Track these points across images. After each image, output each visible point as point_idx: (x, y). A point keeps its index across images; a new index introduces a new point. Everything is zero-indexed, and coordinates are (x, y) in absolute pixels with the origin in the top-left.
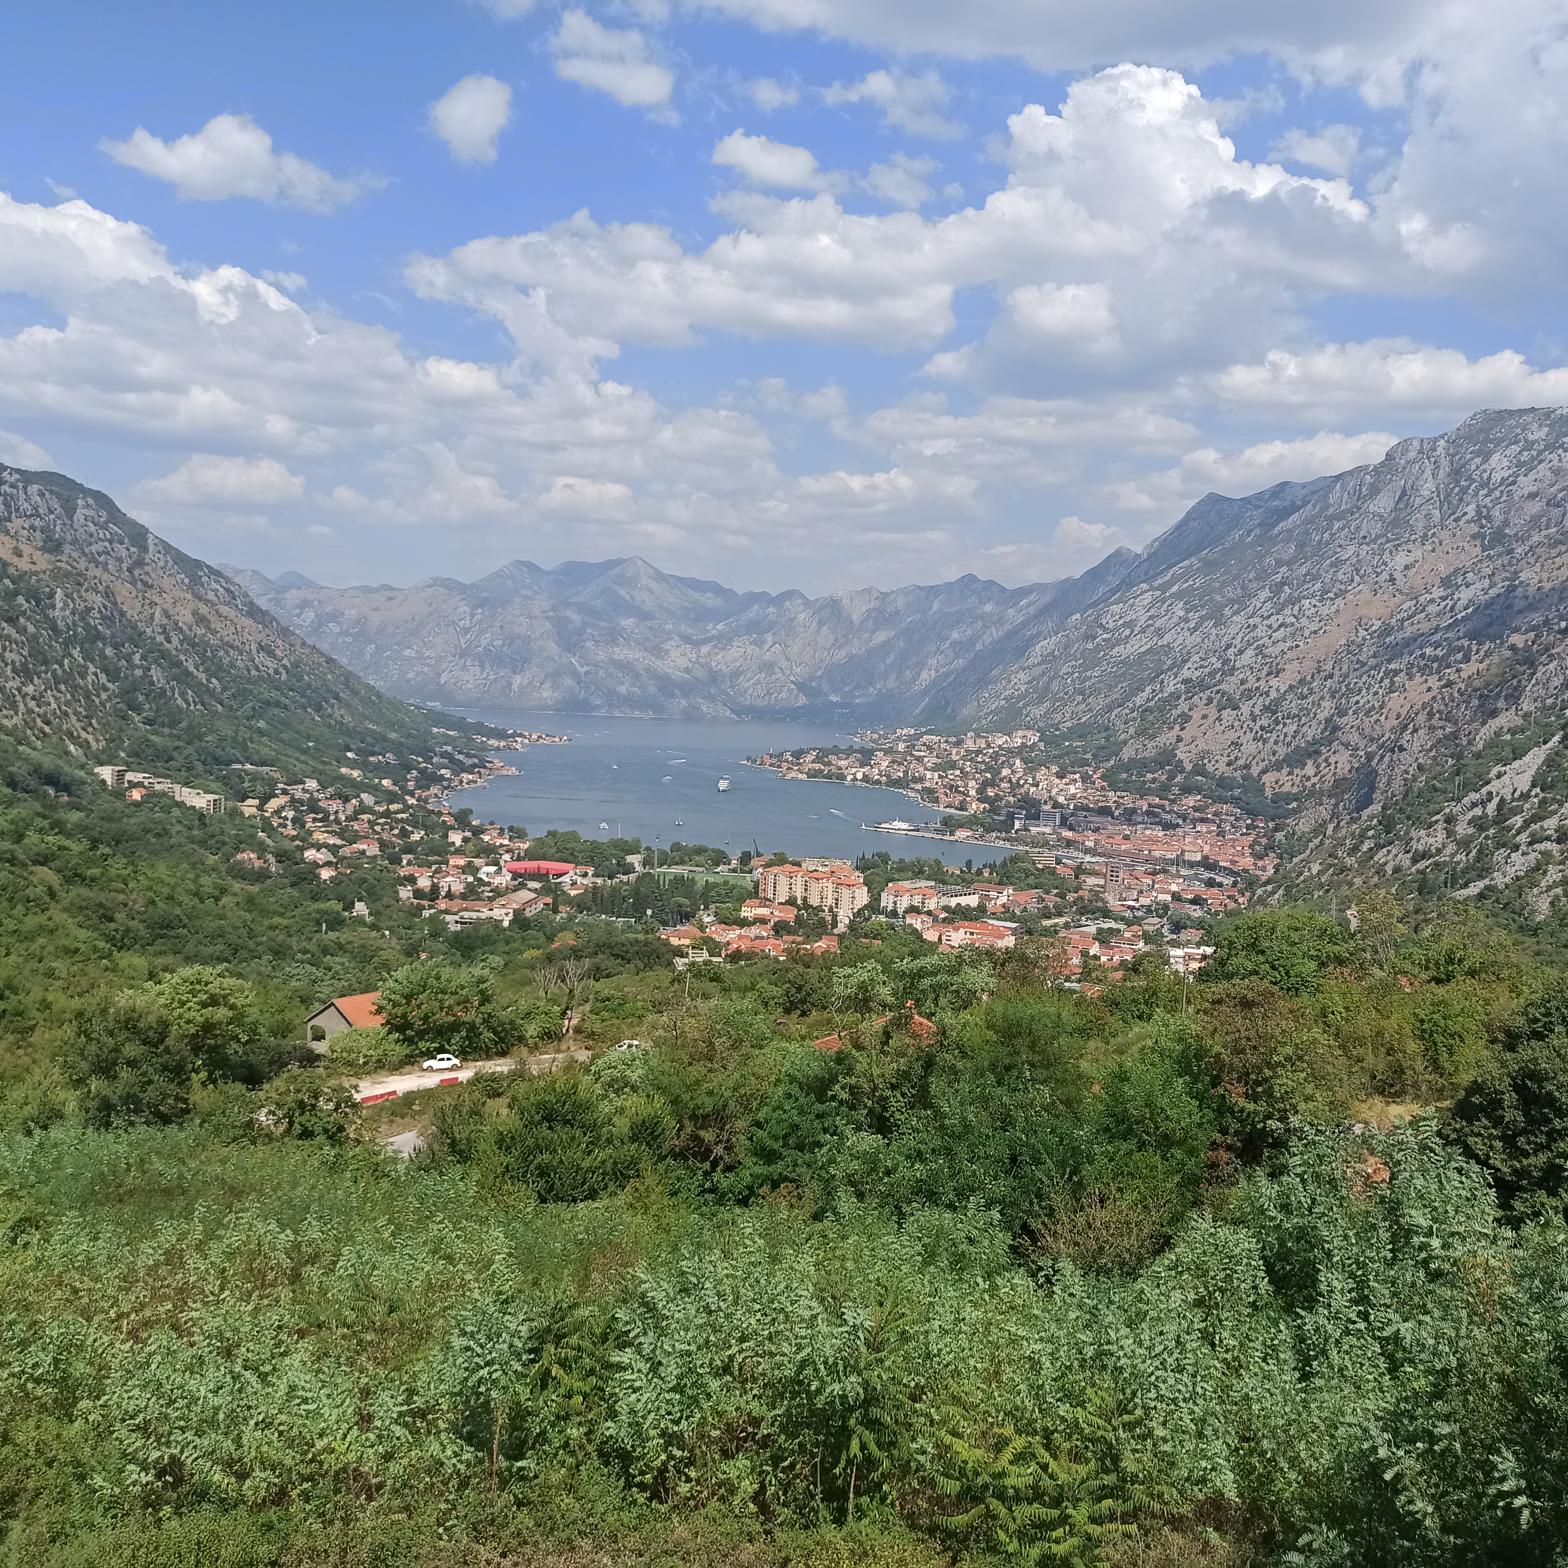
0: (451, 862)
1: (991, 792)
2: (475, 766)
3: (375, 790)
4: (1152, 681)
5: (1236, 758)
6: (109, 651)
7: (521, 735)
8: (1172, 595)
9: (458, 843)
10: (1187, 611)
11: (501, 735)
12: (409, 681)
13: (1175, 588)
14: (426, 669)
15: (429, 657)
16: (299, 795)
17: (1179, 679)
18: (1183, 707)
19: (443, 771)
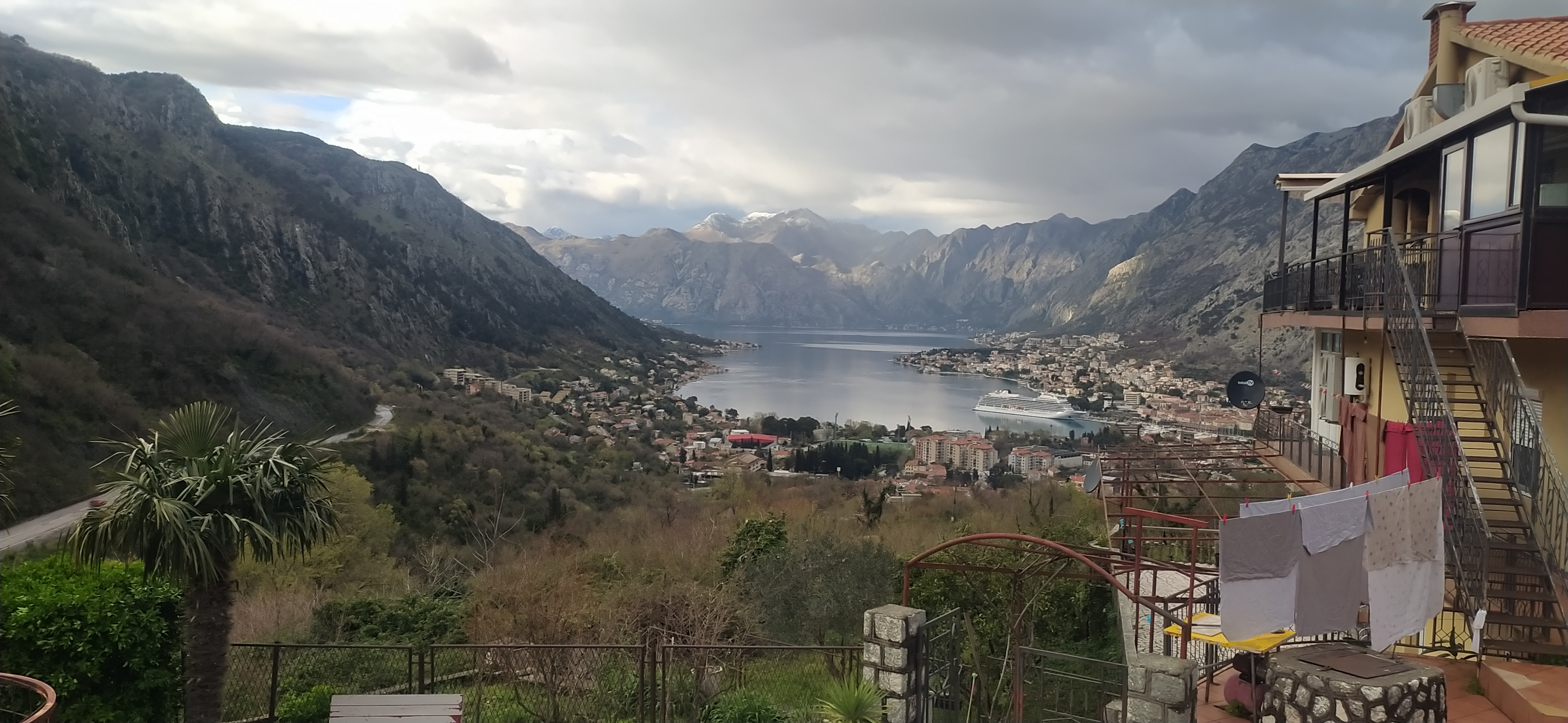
0: (688, 436)
1: (1083, 380)
2: (694, 366)
3: (627, 383)
4: (1210, 291)
5: (1281, 351)
6: (444, 288)
7: (725, 343)
8: (1225, 225)
9: (690, 422)
10: (1237, 237)
11: (710, 343)
12: (640, 305)
13: (1226, 220)
14: (652, 296)
15: (654, 287)
16: (577, 388)
17: (1231, 290)
18: (1236, 311)
19: (673, 370)
